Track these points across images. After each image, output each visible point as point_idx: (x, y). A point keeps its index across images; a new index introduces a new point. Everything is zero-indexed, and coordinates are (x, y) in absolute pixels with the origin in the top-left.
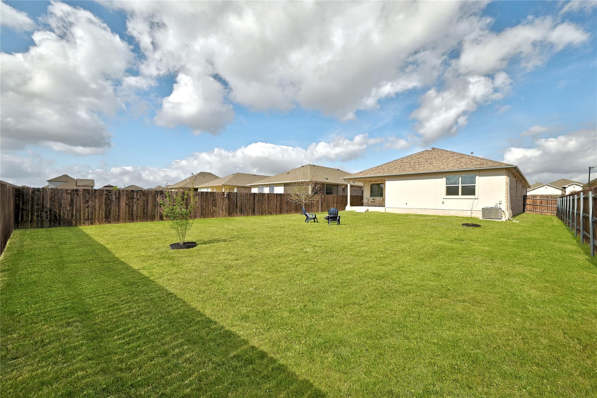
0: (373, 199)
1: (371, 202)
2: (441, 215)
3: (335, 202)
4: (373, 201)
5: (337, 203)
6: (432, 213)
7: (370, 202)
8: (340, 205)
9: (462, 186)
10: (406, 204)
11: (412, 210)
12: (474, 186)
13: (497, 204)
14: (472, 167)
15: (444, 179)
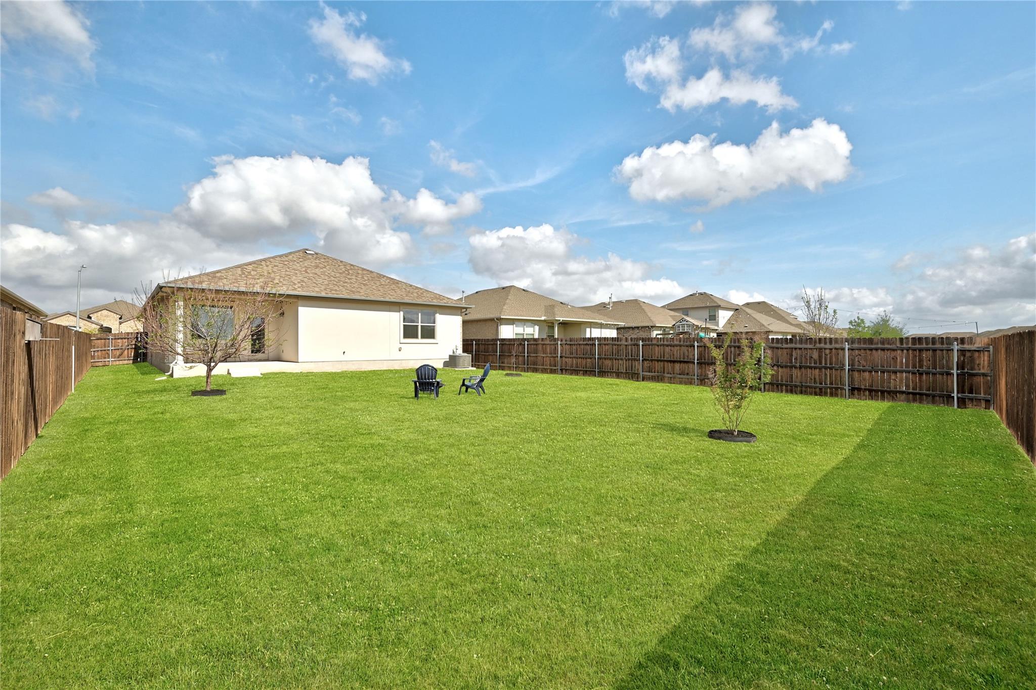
2: (397, 368)
6: (384, 367)
9: (421, 326)
10: (344, 353)
11: (353, 364)
12: (434, 326)
13: (455, 350)
14: (434, 301)
15: (402, 313)
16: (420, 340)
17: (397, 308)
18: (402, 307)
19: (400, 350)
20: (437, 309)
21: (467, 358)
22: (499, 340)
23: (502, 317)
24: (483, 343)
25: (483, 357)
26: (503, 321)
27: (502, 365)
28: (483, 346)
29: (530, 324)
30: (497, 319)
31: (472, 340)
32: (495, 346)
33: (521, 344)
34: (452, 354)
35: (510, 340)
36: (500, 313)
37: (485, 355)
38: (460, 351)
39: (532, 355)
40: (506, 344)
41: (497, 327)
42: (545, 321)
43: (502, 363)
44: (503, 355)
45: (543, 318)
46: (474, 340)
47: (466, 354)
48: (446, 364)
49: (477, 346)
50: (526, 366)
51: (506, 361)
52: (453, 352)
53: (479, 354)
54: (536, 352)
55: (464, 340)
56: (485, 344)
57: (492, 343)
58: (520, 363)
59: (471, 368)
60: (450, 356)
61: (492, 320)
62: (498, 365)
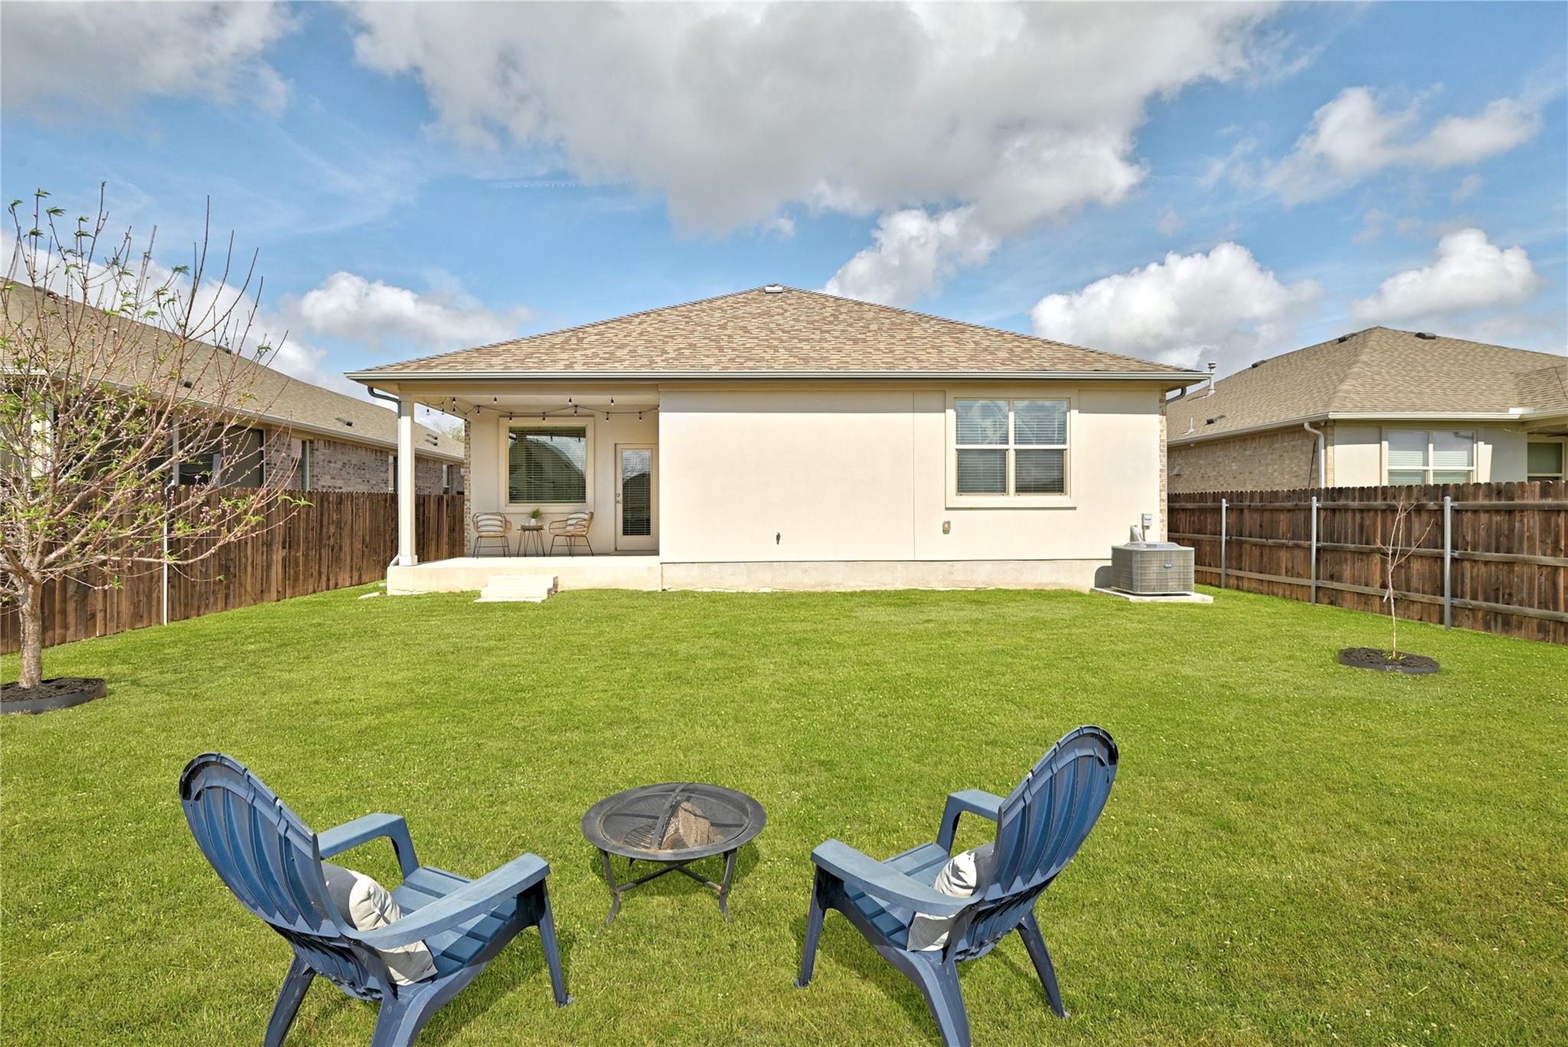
0: (535, 515)
1: (524, 529)
3: (279, 538)
4: (533, 522)
5: (289, 543)
6: (898, 581)
7: (515, 533)
8: (306, 556)
9: (1018, 453)
10: (778, 537)
11: (805, 571)
12: (1061, 452)
13: (1138, 531)
14: (1059, 366)
15: (951, 414)
16: (1012, 499)
17: (935, 399)
18: (951, 395)
19: (946, 531)
20: (1073, 395)
21: (1179, 562)
22: (1318, 493)
23: (1332, 416)
24: (1257, 503)
25: (1256, 552)
26: (1337, 431)
27: (1329, 584)
28: (1257, 516)
29: (1448, 436)
30: (1315, 425)
31: (1217, 497)
32: (1301, 516)
33: (1419, 509)
34: (1123, 541)
35: (1365, 492)
36: (1327, 405)
37: (1262, 546)
38: (1157, 534)
39: (1481, 555)
40: (1346, 509)
41: (1315, 451)
42: (1521, 423)
43: (1332, 577)
44: (1334, 550)
45: (1515, 413)
46: (1223, 495)
47: (1175, 547)
48: (1104, 578)
49: (1234, 516)
50: (1446, 600)
51: (1347, 572)
52: (1133, 537)
53: (1240, 544)
54: (1505, 541)
55: (1172, 498)
56: (1261, 510)
57: (1289, 504)
58: (1415, 582)
59: (1195, 597)
60: (1115, 550)
61: (1294, 430)
62: (1312, 582)
